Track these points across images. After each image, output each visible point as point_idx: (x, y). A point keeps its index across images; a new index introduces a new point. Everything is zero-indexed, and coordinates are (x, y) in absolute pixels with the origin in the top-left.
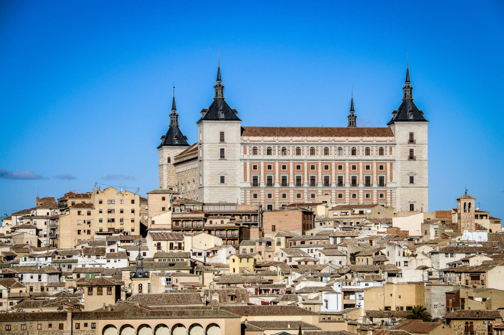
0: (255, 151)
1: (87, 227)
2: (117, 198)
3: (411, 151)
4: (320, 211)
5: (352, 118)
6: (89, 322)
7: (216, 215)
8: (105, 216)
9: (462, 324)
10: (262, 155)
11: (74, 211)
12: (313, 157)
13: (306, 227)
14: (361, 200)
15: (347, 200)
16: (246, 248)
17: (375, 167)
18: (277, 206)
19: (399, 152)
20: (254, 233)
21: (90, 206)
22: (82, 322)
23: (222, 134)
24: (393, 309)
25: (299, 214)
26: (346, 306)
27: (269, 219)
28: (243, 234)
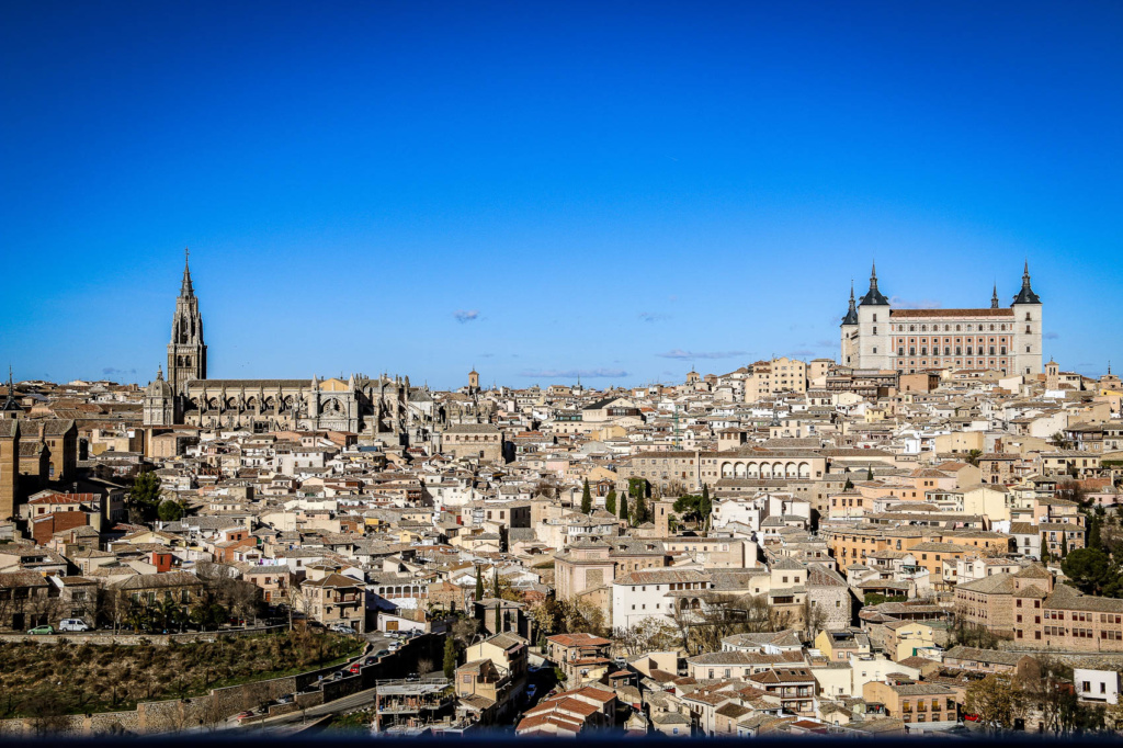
0: (901, 328)
1: (766, 388)
2: (789, 365)
3: (1028, 327)
4: (945, 375)
5: (995, 300)
6: (712, 459)
7: (860, 378)
8: (780, 379)
9: (990, 464)
10: (906, 332)
11: (756, 375)
12: (948, 333)
13: (932, 386)
14: (975, 366)
15: (964, 366)
16: (882, 403)
17: (998, 340)
18: (906, 371)
19: (1018, 327)
20: (892, 392)
21: (769, 371)
22: (706, 459)
23: (875, 316)
24: (959, 451)
25: (926, 377)
26: (923, 449)
27: (904, 381)
28: (882, 392)
